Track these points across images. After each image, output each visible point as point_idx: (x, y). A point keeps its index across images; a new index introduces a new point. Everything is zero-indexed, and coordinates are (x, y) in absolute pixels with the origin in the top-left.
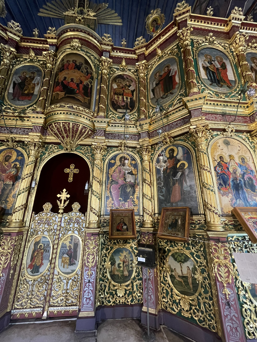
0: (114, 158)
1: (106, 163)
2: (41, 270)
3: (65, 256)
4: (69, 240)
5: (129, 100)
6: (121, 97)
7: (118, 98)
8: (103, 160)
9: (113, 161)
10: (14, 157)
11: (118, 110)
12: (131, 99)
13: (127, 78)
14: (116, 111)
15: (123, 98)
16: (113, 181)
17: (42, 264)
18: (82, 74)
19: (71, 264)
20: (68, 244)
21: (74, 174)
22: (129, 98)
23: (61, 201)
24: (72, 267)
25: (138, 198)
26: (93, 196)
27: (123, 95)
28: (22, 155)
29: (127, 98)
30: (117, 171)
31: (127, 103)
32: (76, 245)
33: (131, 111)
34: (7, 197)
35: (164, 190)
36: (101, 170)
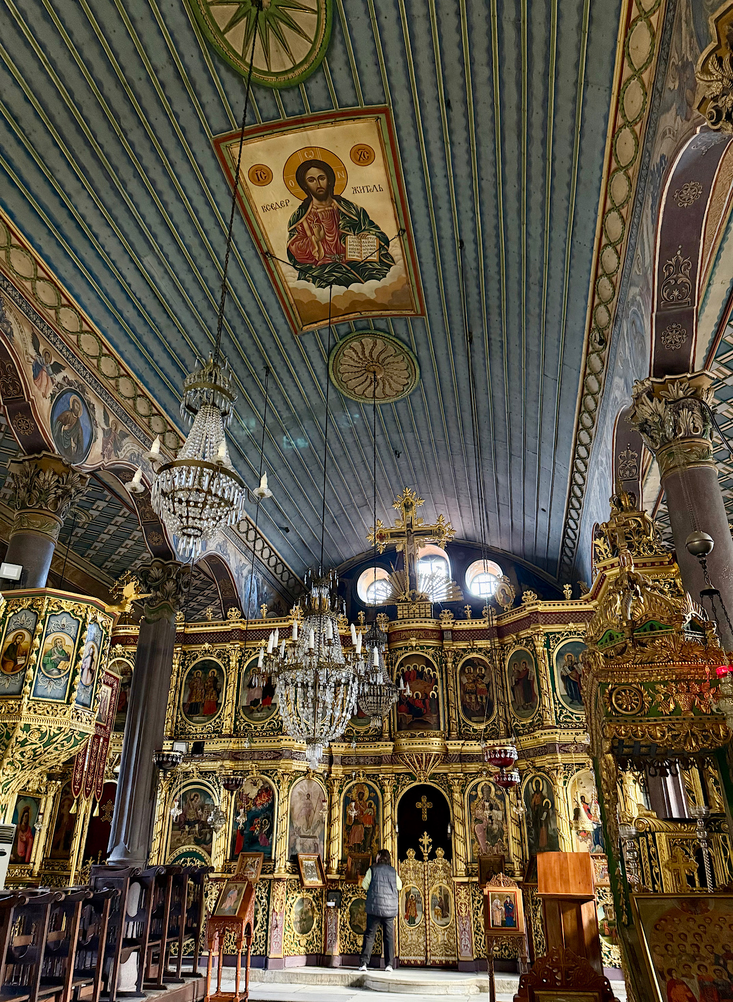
0: (475, 788)
1: (466, 796)
2: (417, 921)
3: (437, 907)
4: (438, 891)
5: (484, 701)
6: (473, 697)
7: (470, 698)
8: (463, 792)
9: (474, 793)
10: (367, 794)
11: (474, 719)
12: (486, 698)
13: (479, 664)
14: (470, 720)
15: (476, 698)
16: (476, 820)
17: (416, 915)
18: (426, 684)
19: (445, 916)
20: (438, 896)
21: (428, 809)
22: (484, 697)
23: (424, 846)
24: (445, 920)
25: (507, 841)
26: (457, 841)
27: (475, 693)
28: (375, 792)
29: (481, 698)
30: (480, 806)
31: (483, 706)
32: (447, 897)
33: (488, 718)
34: (371, 843)
35: (533, 832)
36: (462, 807)
